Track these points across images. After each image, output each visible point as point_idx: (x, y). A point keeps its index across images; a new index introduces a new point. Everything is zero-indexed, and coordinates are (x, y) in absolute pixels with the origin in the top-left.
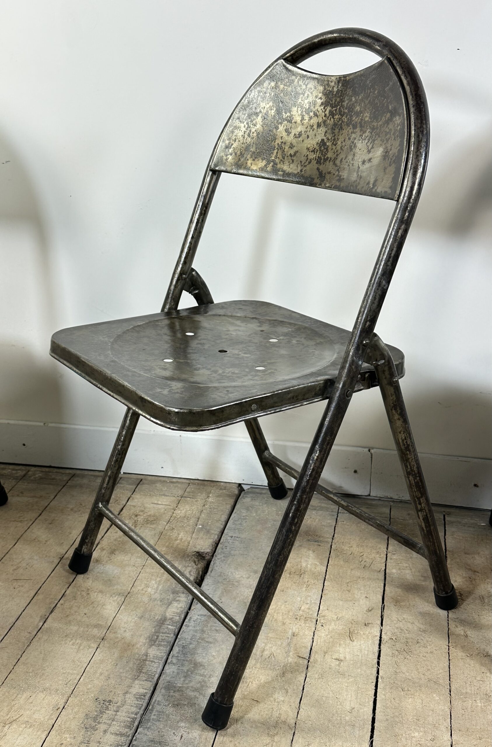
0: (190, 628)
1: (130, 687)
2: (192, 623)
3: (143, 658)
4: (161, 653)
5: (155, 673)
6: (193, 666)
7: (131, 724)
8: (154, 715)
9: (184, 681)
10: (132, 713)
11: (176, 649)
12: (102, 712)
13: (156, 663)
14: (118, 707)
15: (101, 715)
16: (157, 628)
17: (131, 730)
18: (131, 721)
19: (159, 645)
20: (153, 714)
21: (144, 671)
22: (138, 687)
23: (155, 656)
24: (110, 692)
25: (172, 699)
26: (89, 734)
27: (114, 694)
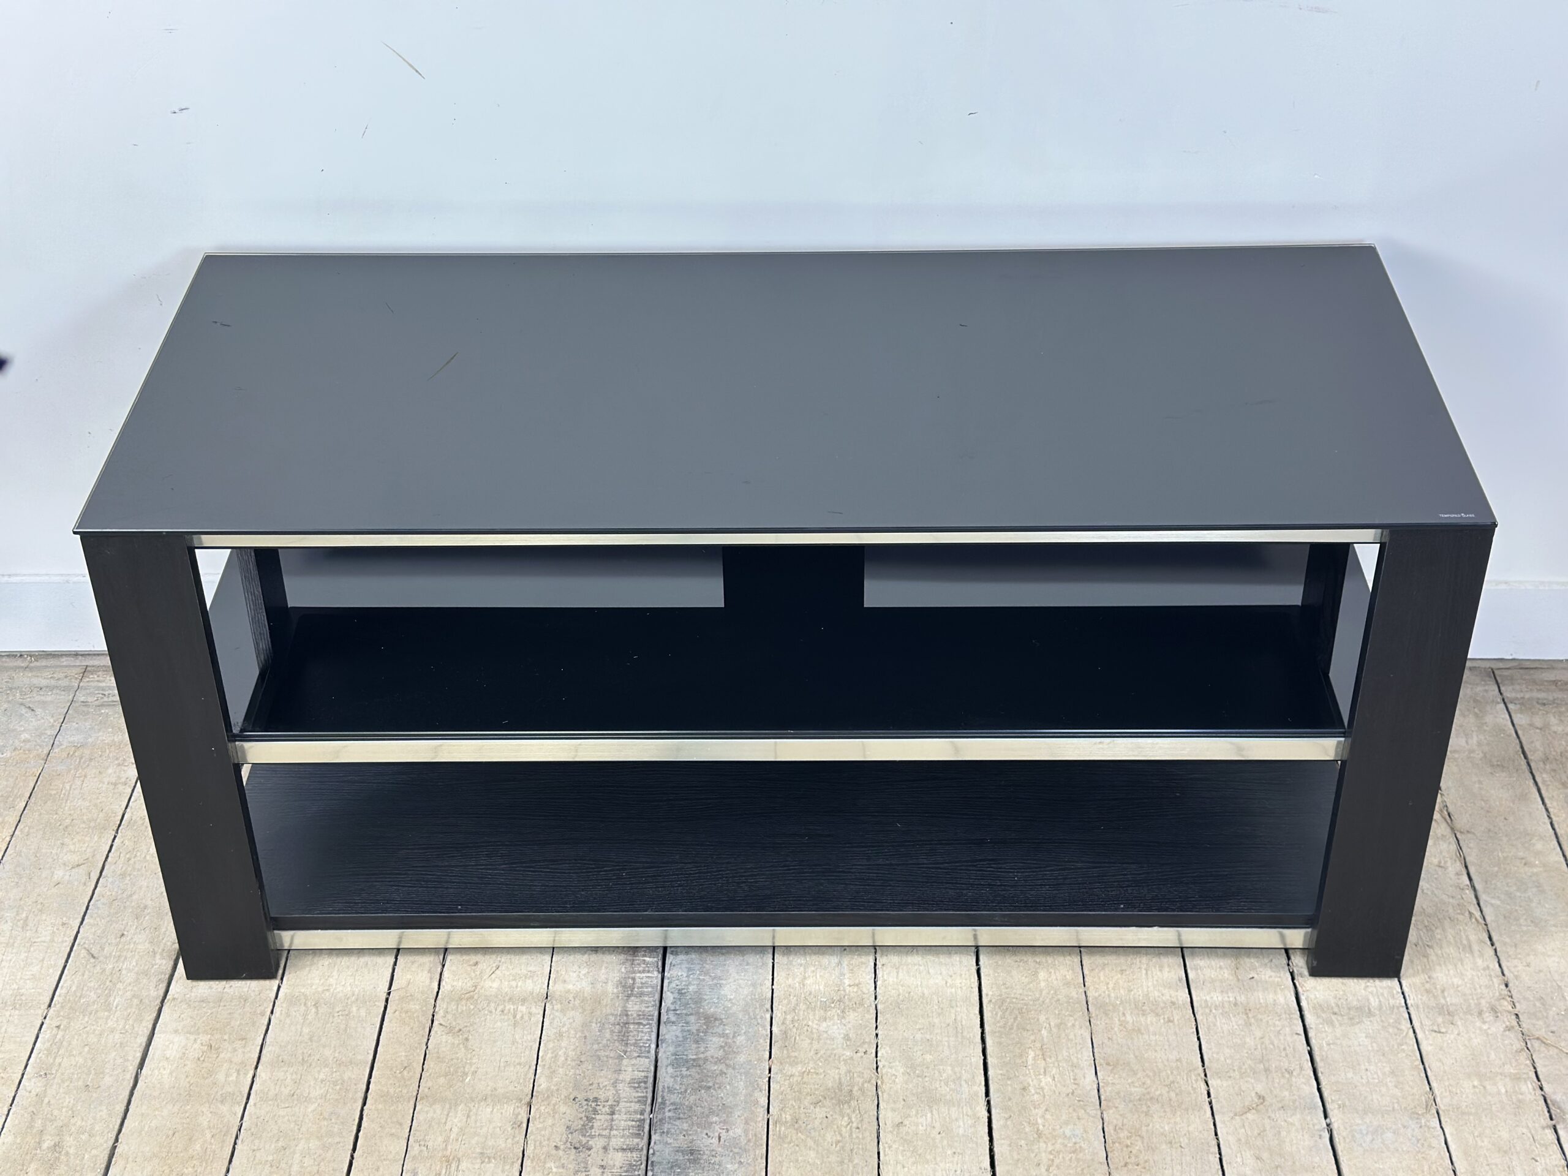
1: (618, 1072)
3: (622, 1021)
4: (648, 1007)
5: (649, 1042)
6: (703, 1021)
7: (639, 1130)
8: (670, 1111)
9: (697, 1048)
10: (635, 1113)
11: (669, 997)
12: (590, 1119)
13: (645, 1025)
14: (611, 1106)
15: (591, 1124)
17: (643, 1139)
18: (638, 1125)
19: (641, 994)
20: (667, 1109)
21: (631, 1042)
22: (630, 1069)
23: (640, 1013)
24: (591, 1085)
25: (688, 1081)
26: (582, 1156)
27: (598, 1088)
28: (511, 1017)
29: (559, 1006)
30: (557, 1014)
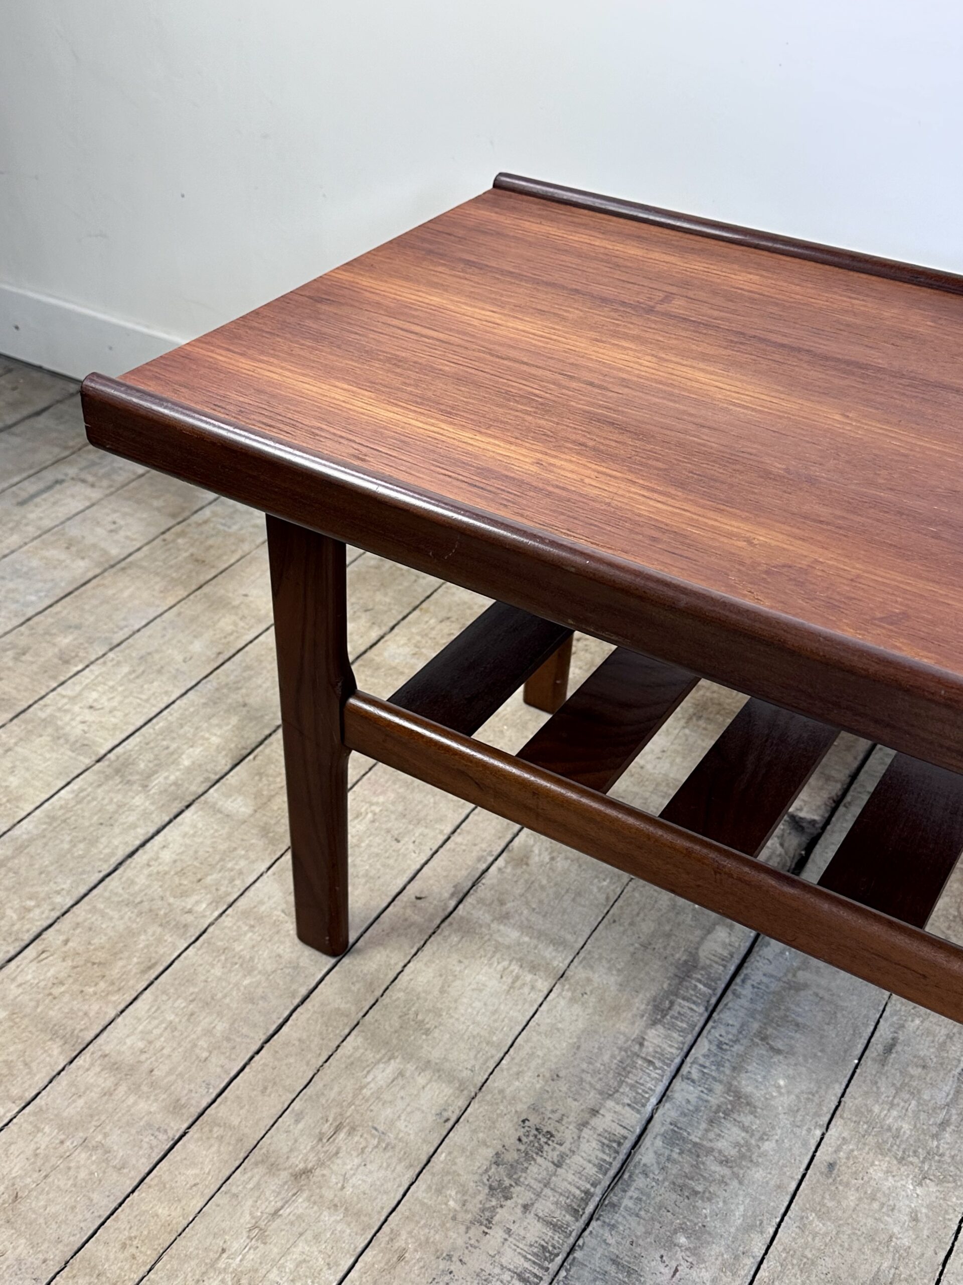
0: (744, 1002)
1: (594, 1112)
2: (749, 991)
3: (632, 1049)
4: (671, 1046)
5: (651, 1092)
6: (731, 1098)
7: (579, 1206)
8: (631, 1198)
9: (707, 1131)
10: (587, 1179)
11: (704, 1046)
12: (528, 1157)
13: (657, 1068)
14: (562, 1156)
15: (526, 1165)
16: (674, 982)
17: (577, 1220)
18: (582, 1199)
19: (673, 1027)
20: (630, 1194)
21: (629, 1081)
22: (609, 1117)
23: (659, 1050)
24: (553, 1112)
25: (674, 1170)
26: (494, 1203)
27: (559, 1121)
28: (510, 980)
29: (569, 994)
30: (563, 1003)
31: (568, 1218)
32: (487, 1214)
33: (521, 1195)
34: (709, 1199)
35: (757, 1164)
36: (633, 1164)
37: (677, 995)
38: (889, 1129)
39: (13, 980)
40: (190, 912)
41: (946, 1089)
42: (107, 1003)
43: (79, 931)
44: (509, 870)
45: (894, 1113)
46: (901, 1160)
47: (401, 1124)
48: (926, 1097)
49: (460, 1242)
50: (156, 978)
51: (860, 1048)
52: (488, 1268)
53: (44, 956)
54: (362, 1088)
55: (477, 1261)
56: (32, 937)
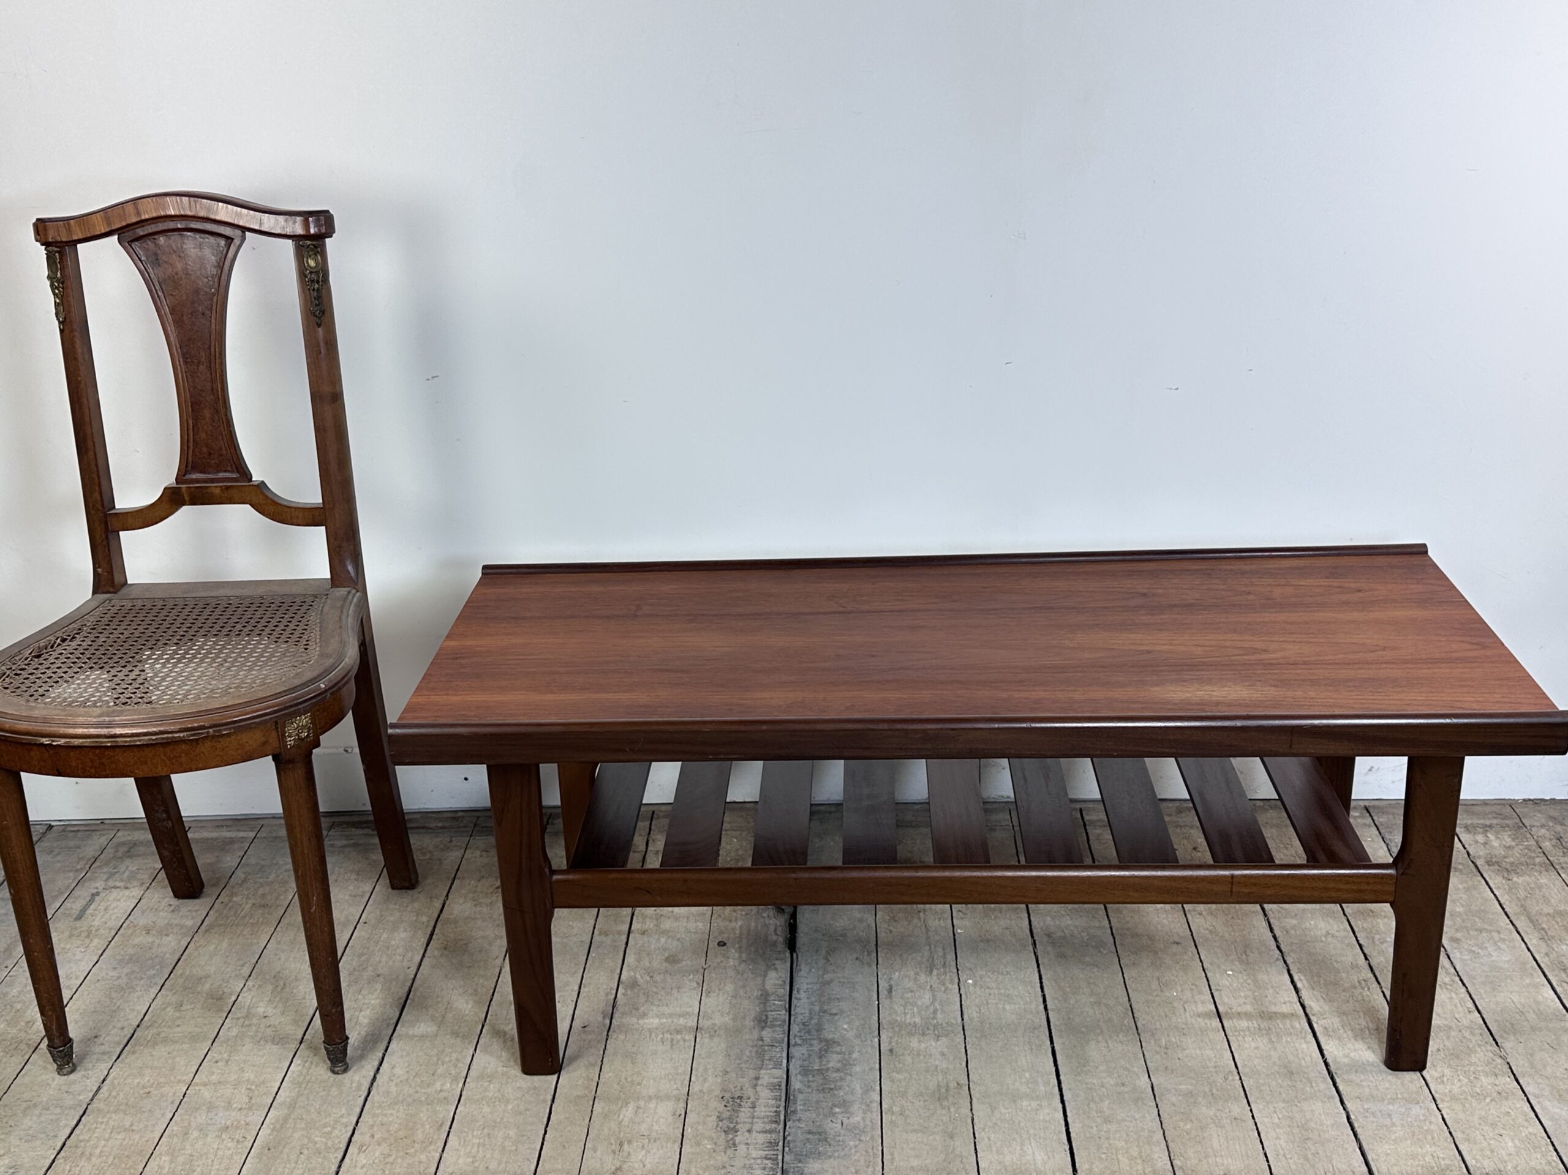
0: (803, 999)
1: (757, 1078)
2: (803, 995)
3: (759, 1044)
4: (778, 1034)
5: (781, 1058)
6: (824, 1044)
7: (776, 1118)
8: (800, 1105)
9: (821, 1062)
10: (772, 1107)
11: (795, 1029)
12: (736, 1111)
13: (778, 1047)
14: (753, 1103)
15: (736, 1115)
16: (761, 1006)
17: (779, 1125)
18: (775, 1115)
19: (773, 1026)
20: (798, 1103)
21: (766, 1057)
22: (766, 1077)
23: (772, 1038)
24: (735, 1087)
25: (814, 1085)
26: (731, 1136)
27: (742, 1089)
28: (669, 1043)
29: (707, 1035)
30: (706, 1040)
31: (774, 1126)
32: (731, 1142)
33: (743, 1128)
34: (840, 1089)
35: (855, 1065)
36: (792, 1092)
37: (766, 1011)
38: (910, 1024)
39: (355, 1167)
40: (441, 1091)
41: (927, 997)
42: (430, 1152)
43: (375, 1128)
44: (629, 992)
45: (908, 1016)
46: (923, 1034)
47: (656, 1127)
48: (920, 1003)
49: (725, 1159)
50: (450, 1128)
51: (876, 996)
52: (748, 1162)
53: (364, 1148)
54: (620, 1123)
55: (739, 1163)
56: (345, 1145)
